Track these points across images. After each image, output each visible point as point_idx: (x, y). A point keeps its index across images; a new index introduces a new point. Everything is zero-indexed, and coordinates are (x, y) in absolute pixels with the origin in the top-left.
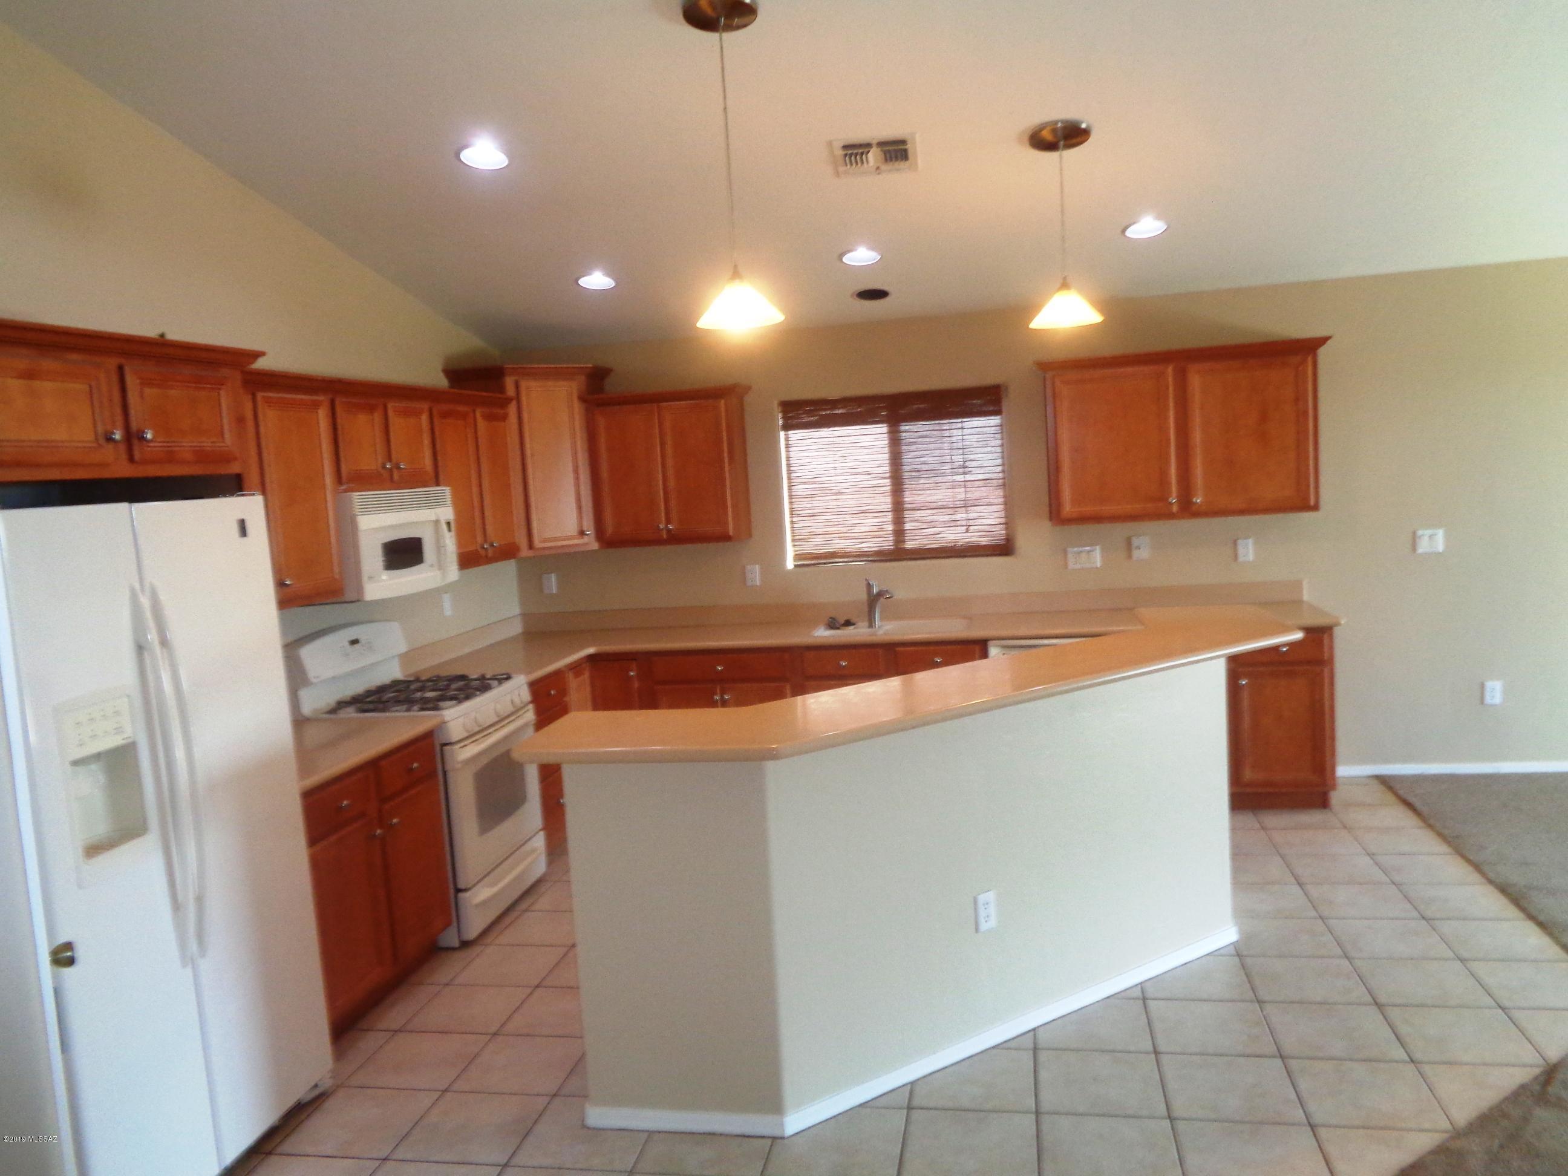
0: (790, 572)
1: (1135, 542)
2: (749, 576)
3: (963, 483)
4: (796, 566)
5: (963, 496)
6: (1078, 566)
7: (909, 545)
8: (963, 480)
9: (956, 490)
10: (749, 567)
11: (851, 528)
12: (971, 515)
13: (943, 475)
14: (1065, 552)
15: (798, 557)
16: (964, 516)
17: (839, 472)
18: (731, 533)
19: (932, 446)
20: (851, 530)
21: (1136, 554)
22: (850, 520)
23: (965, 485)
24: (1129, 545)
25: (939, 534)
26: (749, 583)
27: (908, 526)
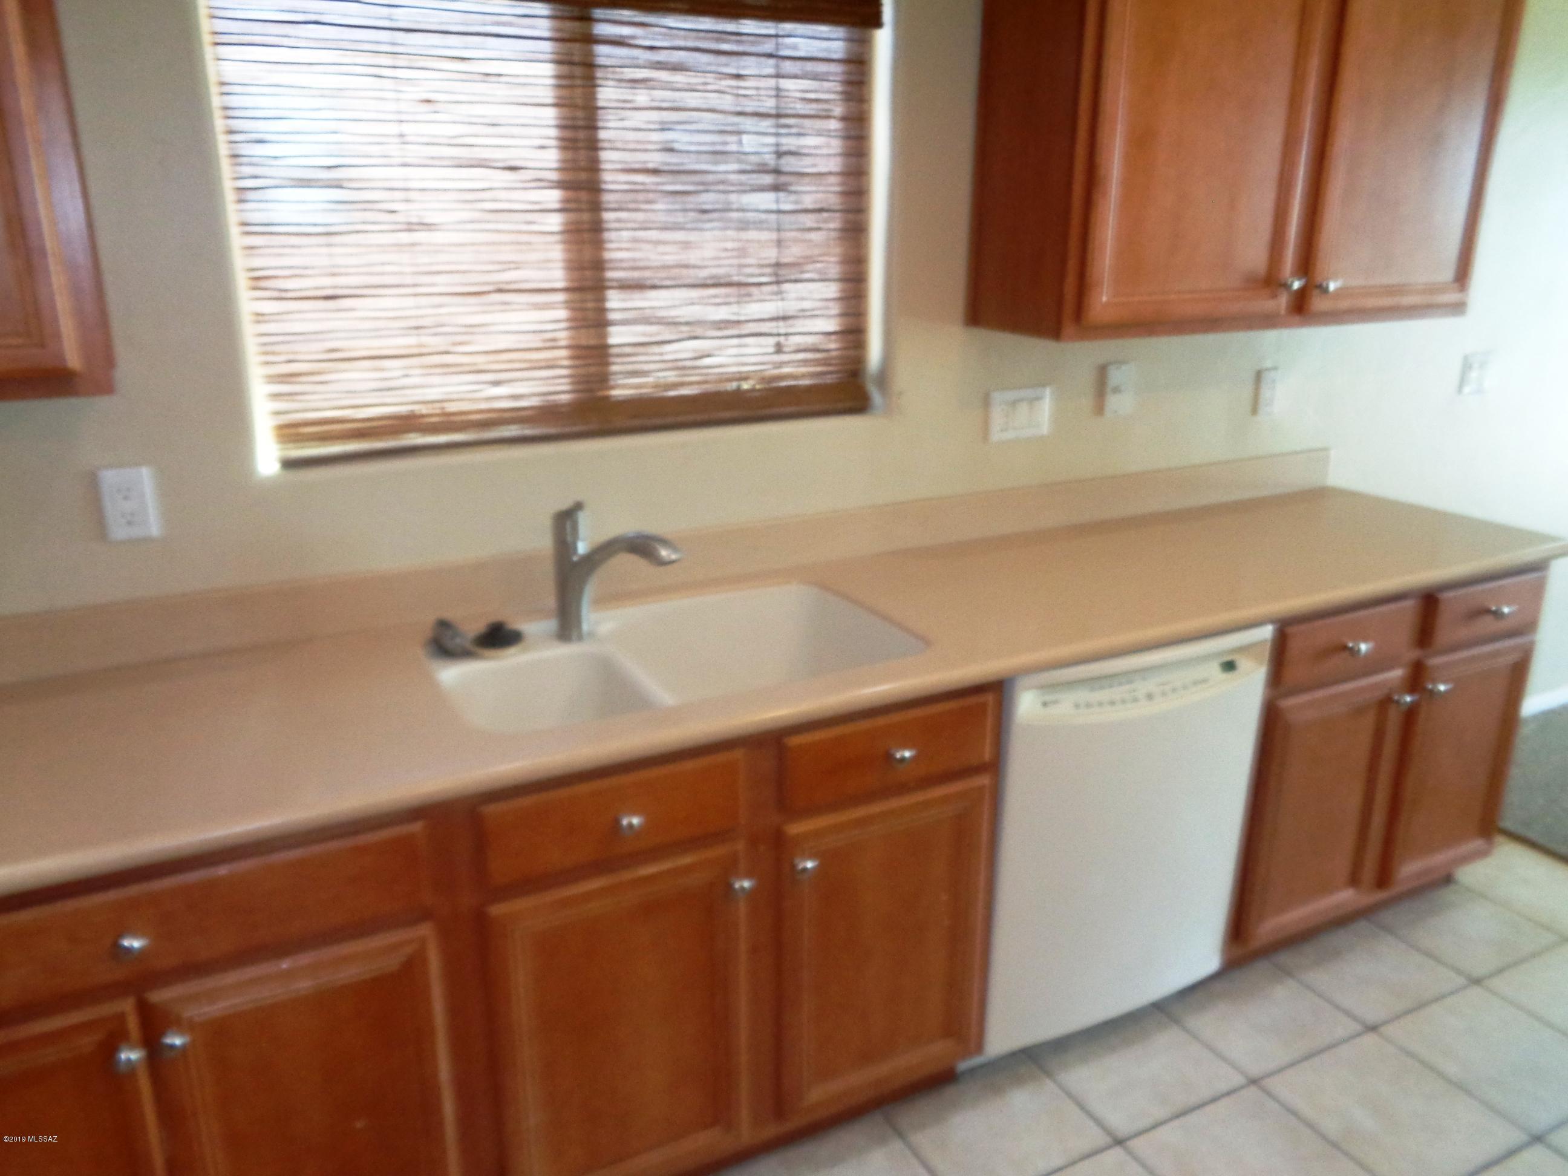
0: (269, 487)
1: (1116, 376)
2: (114, 508)
3: (773, 217)
4: (289, 464)
5: (771, 254)
6: (1010, 435)
7: (622, 389)
8: (774, 207)
9: (752, 235)
10: (110, 478)
11: (459, 338)
12: (790, 306)
13: (722, 185)
14: (986, 402)
15: (289, 432)
16: (770, 308)
17: (414, 152)
18: (73, 360)
19: (692, 99)
20: (461, 344)
21: (1114, 402)
22: (465, 313)
23: (778, 223)
24: (1101, 387)
25: (708, 356)
26: (119, 531)
27: (617, 336)
